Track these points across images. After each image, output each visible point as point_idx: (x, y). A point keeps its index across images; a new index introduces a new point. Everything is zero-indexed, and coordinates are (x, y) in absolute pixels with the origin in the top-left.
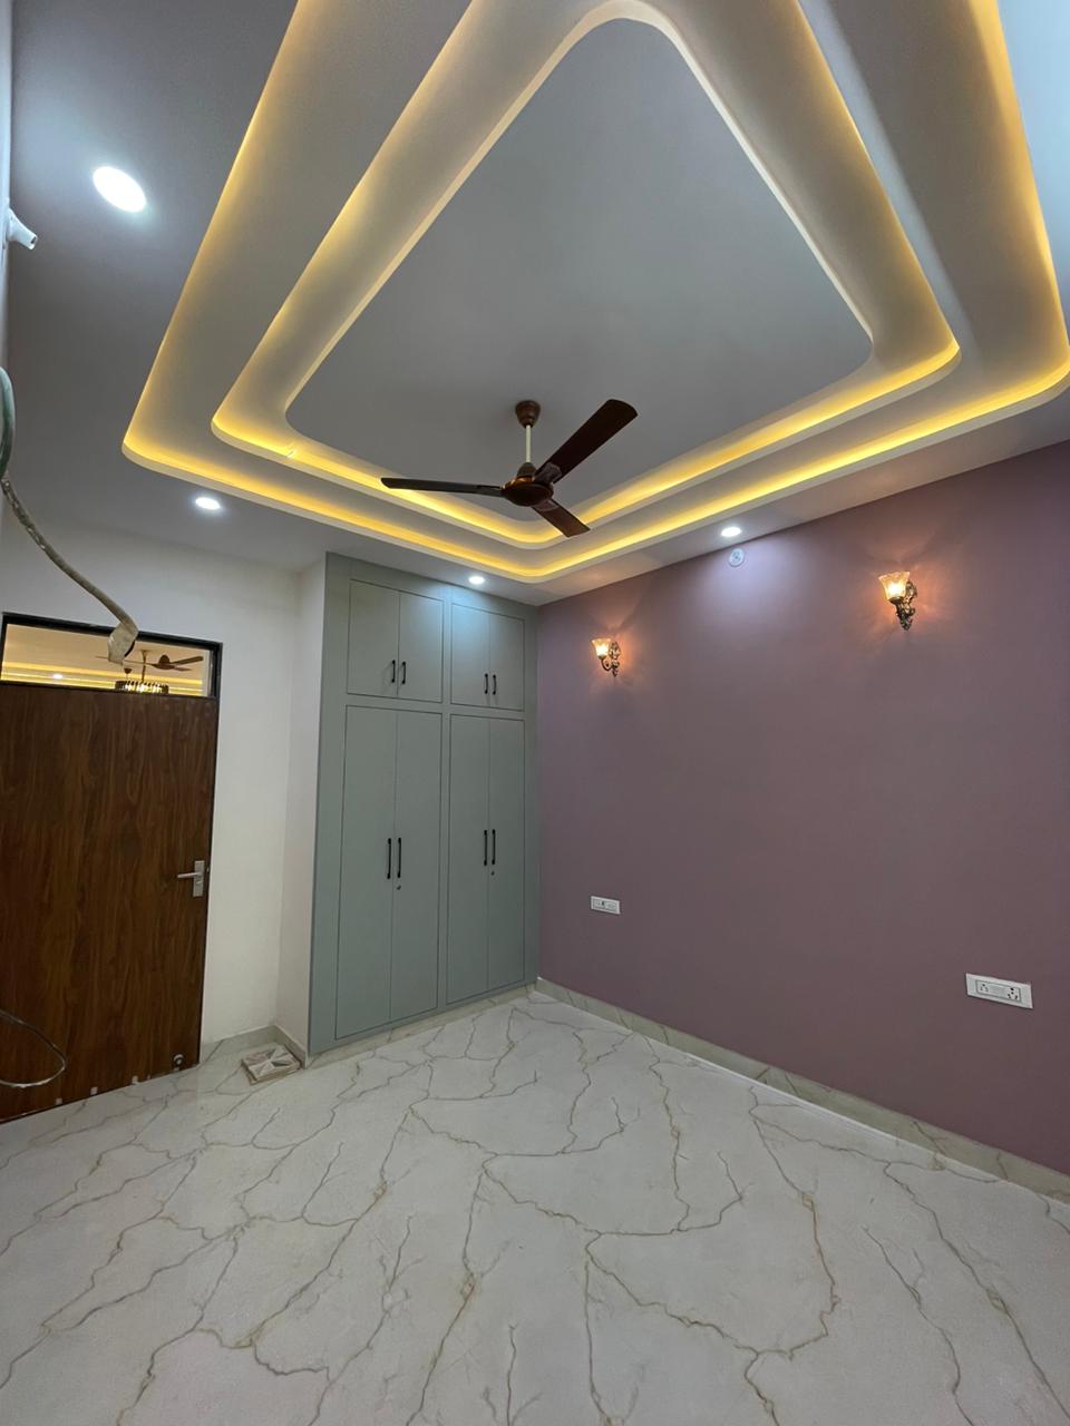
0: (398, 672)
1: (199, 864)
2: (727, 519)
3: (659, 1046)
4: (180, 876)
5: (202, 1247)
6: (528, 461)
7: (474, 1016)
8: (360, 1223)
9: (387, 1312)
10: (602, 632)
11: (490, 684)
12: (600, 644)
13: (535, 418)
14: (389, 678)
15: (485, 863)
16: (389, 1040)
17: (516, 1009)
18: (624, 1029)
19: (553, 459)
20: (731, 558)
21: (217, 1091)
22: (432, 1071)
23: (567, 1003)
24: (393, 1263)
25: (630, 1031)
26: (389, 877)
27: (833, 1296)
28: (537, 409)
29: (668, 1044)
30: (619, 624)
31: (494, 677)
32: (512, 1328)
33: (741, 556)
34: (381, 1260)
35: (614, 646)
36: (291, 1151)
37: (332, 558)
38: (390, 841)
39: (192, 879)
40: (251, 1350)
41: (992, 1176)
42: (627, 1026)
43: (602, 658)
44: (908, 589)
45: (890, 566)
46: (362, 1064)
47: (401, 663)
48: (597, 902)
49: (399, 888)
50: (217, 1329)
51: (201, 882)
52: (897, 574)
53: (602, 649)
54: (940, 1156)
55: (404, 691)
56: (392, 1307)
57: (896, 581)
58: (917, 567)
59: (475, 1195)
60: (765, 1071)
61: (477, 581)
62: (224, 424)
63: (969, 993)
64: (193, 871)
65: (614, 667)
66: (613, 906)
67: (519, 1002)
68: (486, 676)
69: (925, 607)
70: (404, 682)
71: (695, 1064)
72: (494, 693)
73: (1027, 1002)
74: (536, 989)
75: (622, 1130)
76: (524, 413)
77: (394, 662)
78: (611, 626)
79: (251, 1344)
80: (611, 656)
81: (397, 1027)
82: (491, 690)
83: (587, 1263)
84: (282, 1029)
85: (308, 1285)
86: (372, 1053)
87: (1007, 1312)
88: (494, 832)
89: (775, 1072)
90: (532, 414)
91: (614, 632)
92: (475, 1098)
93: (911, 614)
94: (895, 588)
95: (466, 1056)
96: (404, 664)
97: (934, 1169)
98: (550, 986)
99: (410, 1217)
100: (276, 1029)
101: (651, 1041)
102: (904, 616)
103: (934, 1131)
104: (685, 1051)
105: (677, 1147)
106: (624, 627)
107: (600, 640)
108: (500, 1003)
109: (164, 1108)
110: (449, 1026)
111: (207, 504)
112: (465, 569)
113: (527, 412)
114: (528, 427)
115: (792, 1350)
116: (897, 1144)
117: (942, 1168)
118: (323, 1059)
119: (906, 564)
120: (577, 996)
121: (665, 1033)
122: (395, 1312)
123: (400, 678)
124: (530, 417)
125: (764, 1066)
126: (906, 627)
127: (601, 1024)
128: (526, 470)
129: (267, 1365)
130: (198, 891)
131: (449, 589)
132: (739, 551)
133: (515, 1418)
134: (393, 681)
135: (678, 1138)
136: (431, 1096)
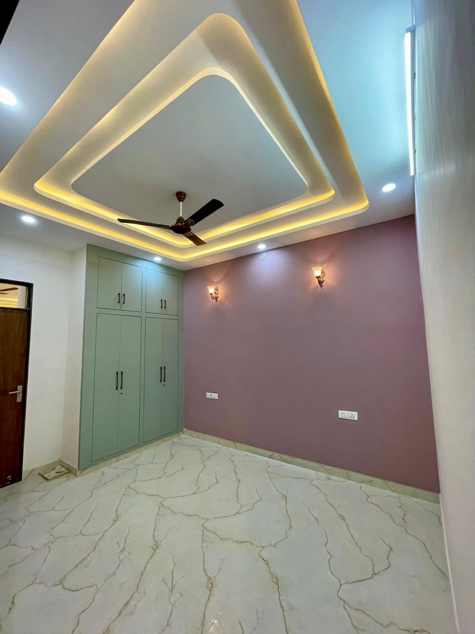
0: (121, 298)
1: (20, 388)
2: (260, 242)
3: (233, 450)
4: (10, 393)
5: (34, 553)
6: (181, 216)
7: (156, 447)
8: (107, 532)
9: (121, 561)
10: (212, 283)
11: (163, 304)
12: (211, 288)
13: (184, 199)
14: (117, 301)
15: (161, 381)
16: (117, 461)
17: (174, 442)
18: (220, 445)
19: (191, 218)
20: (262, 256)
21: (33, 491)
22: (137, 470)
23: (196, 438)
24: (123, 544)
25: (222, 446)
26: (117, 389)
27: (290, 525)
28: (185, 195)
29: (237, 449)
30: (219, 280)
31: (165, 301)
32: (174, 557)
33: (266, 256)
34: (118, 543)
35: (217, 289)
36: (73, 510)
37: (90, 247)
38: (117, 373)
39: (16, 394)
40: (61, 585)
41: (344, 480)
42: (221, 444)
43: (211, 294)
44: (322, 273)
45: (316, 264)
46: (104, 472)
47: (123, 294)
48: (209, 395)
49: (122, 394)
50: (43, 581)
51: (21, 395)
52: (318, 268)
53: (211, 290)
54: (330, 476)
55: (124, 307)
56: (123, 559)
57: (317, 270)
58: (325, 265)
59: (158, 514)
60: (272, 455)
61: (158, 259)
62: (41, 186)
63: (339, 417)
64: (17, 391)
65: (216, 298)
66: (215, 396)
67: (176, 440)
68: (162, 300)
69: (327, 280)
70: (124, 303)
71: (246, 455)
72: (165, 308)
73: (356, 418)
74: (183, 434)
75: (217, 482)
76: (179, 196)
77: (119, 294)
78: (215, 281)
79: (61, 583)
80: (215, 293)
81: (121, 454)
82: (164, 307)
83: (203, 530)
84: (65, 461)
85: (85, 558)
86: (109, 467)
87: (344, 520)
88: (165, 367)
89: (276, 455)
90: (183, 197)
91: (217, 283)
92: (157, 478)
93: (323, 282)
94: (317, 272)
95: (152, 462)
96: (124, 295)
97: (327, 480)
98: (189, 432)
99: (130, 526)
100: (62, 461)
101: (230, 449)
102: (320, 283)
103: (328, 467)
104: (243, 451)
105: (239, 485)
106: (221, 281)
107: (210, 287)
108: (167, 441)
109: (5, 502)
110: (144, 452)
111: (28, 220)
112: (152, 254)
113: (181, 196)
114: (181, 202)
115: (275, 544)
116: (316, 474)
117: (330, 479)
118: (86, 471)
119: (322, 264)
120: (200, 435)
121: (236, 445)
122: (125, 560)
123: (122, 301)
124: (182, 198)
125: (272, 453)
126: (321, 286)
127: (210, 444)
128: (180, 220)
129: (69, 589)
130: (19, 399)
131: (145, 262)
132: (265, 254)
133: (175, 585)
134: (119, 302)
135: (239, 482)
136: (137, 480)
